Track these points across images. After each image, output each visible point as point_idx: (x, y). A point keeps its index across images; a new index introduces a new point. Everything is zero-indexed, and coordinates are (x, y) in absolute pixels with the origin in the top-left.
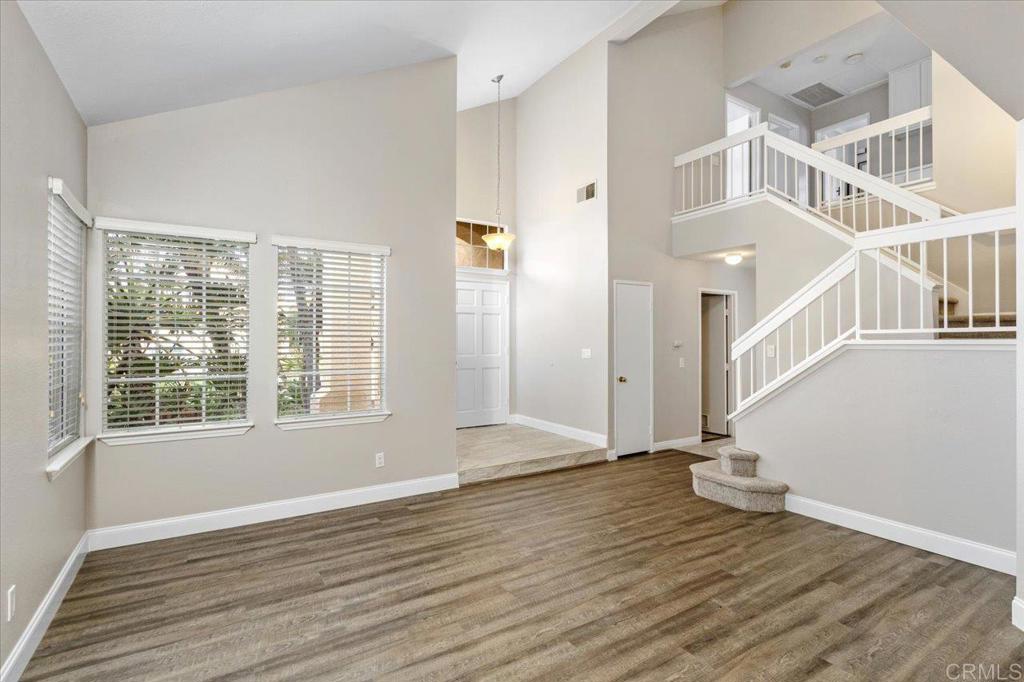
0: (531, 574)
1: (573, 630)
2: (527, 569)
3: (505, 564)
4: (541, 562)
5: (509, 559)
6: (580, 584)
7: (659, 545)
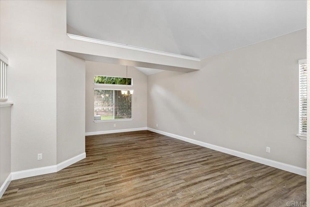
0: (176, 185)
1: (165, 171)
2: (178, 187)
3: (187, 189)
4: (173, 190)
5: (186, 191)
6: (159, 182)
7: (116, 200)
